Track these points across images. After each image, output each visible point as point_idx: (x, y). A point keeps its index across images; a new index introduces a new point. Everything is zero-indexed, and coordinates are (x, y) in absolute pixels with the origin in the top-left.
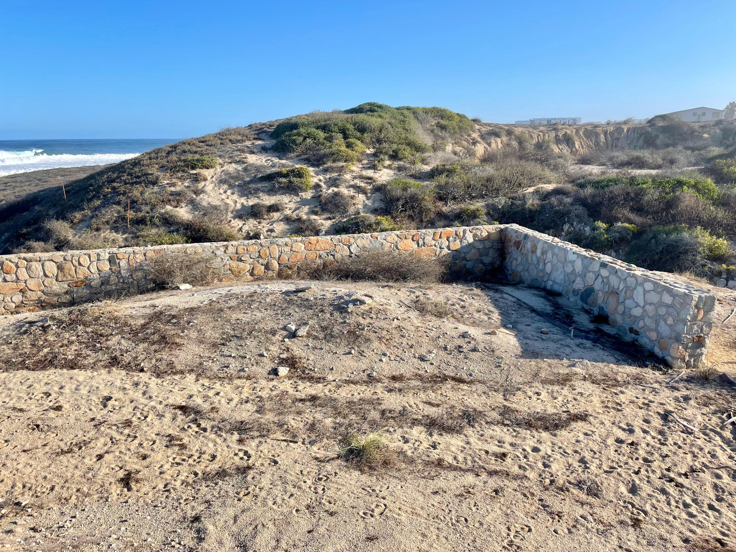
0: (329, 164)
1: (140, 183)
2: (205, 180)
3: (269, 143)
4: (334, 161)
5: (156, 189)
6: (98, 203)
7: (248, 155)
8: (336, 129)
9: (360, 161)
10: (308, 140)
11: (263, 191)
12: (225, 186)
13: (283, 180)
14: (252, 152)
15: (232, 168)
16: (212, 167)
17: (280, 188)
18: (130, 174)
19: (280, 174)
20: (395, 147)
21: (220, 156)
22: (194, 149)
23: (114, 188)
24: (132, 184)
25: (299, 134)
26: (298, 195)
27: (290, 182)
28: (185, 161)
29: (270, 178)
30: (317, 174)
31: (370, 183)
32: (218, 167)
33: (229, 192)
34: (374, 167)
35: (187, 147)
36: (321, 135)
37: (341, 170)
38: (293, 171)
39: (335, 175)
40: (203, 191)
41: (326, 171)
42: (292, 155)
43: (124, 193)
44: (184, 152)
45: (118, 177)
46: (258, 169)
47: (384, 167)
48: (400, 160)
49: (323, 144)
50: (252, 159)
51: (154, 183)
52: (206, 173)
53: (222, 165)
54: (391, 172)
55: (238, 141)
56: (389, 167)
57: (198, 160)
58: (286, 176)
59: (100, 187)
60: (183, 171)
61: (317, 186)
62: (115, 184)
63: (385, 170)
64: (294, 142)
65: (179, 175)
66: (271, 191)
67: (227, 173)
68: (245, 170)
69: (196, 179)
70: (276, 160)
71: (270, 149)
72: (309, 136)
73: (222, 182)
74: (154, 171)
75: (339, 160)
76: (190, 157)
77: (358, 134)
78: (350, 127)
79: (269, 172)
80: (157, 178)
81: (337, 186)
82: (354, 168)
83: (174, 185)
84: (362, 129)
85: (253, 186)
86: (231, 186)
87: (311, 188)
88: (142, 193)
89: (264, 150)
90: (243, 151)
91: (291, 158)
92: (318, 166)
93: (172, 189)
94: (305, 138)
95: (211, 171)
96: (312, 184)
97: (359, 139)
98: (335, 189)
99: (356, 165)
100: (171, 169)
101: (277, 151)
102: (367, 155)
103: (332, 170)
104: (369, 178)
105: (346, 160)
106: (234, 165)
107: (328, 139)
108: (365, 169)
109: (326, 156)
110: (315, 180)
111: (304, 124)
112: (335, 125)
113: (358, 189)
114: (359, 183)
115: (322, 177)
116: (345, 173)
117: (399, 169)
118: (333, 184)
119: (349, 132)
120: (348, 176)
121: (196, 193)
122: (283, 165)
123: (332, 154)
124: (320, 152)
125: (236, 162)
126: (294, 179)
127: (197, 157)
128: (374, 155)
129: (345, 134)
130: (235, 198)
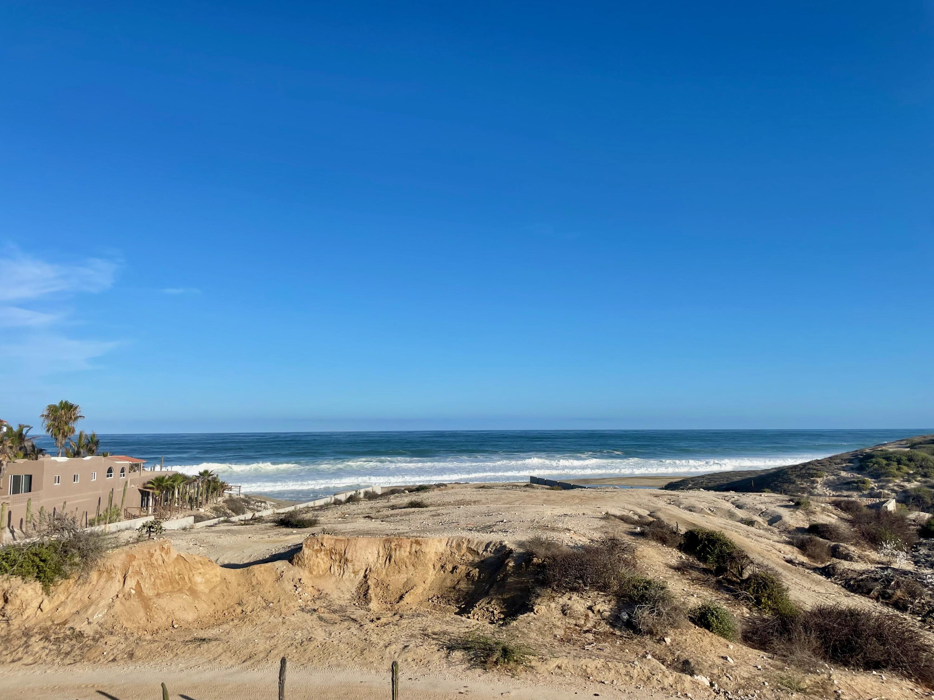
0: (882, 478)
1: (787, 483)
2: (817, 483)
3: (857, 465)
4: (886, 477)
5: (794, 485)
7: (842, 472)
8: (895, 459)
9: (903, 477)
10: (875, 465)
11: (845, 489)
12: (827, 486)
13: (855, 485)
14: (844, 470)
15: (831, 478)
16: (821, 477)
17: (852, 488)
19: (854, 482)
20: (926, 470)
21: (827, 472)
22: (814, 467)
24: (784, 483)
25: (871, 462)
26: (861, 492)
27: (858, 486)
28: (809, 473)
29: (848, 483)
30: (875, 482)
31: (901, 488)
32: (825, 477)
33: (828, 489)
34: (909, 481)
35: (811, 466)
36: (884, 462)
37: (889, 481)
38: (860, 481)
39: (884, 484)
40: (816, 488)
41: (880, 481)
42: (864, 472)
44: (809, 469)
46: (844, 478)
47: (916, 481)
48: (929, 477)
49: (884, 467)
50: (843, 474)
51: (794, 483)
52: (819, 480)
53: (827, 476)
54: (918, 484)
55: (839, 464)
56: (919, 481)
57: (815, 474)
58: (857, 483)
60: (808, 478)
61: (873, 489)
63: (916, 483)
64: (868, 466)
65: (805, 480)
66: (849, 489)
67: (828, 480)
68: (838, 479)
69: (813, 482)
70: (855, 475)
71: (855, 469)
72: (877, 463)
73: (825, 484)
74: (794, 477)
75: (889, 476)
76: (811, 472)
77: (907, 462)
78: (904, 458)
79: (849, 480)
80: (795, 481)
81: (883, 489)
82: (897, 481)
83: (802, 484)
84: (910, 460)
85: (840, 487)
86: (829, 486)
87: (869, 489)
88: (788, 487)
89: (852, 469)
90: (840, 470)
91: (863, 474)
92: (877, 479)
94: (874, 464)
95: (821, 479)
96: (870, 487)
97: (905, 465)
98: (881, 490)
99: (899, 479)
100: (802, 477)
101: (860, 469)
102: (908, 474)
103: (883, 481)
104: (903, 486)
105: (894, 477)
106: (833, 477)
107: (888, 465)
108: (904, 481)
109: (883, 474)
110: (873, 486)
111: (878, 456)
112: (895, 457)
113: (893, 491)
114: (896, 488)
115: (876, 484)
116: (891, 483)
117: (925, 482)
118: (882, 487)
119: (902, 462)
120: (890, 485)
121: (813, 488)
122: (858, 478)
123: (886, 473)
124: (880, 472)
125: (834, 475)
126: (861, 485)
127: (815, 472)
128: (912, 474)
129: (899, 462)
130: (830, 491)
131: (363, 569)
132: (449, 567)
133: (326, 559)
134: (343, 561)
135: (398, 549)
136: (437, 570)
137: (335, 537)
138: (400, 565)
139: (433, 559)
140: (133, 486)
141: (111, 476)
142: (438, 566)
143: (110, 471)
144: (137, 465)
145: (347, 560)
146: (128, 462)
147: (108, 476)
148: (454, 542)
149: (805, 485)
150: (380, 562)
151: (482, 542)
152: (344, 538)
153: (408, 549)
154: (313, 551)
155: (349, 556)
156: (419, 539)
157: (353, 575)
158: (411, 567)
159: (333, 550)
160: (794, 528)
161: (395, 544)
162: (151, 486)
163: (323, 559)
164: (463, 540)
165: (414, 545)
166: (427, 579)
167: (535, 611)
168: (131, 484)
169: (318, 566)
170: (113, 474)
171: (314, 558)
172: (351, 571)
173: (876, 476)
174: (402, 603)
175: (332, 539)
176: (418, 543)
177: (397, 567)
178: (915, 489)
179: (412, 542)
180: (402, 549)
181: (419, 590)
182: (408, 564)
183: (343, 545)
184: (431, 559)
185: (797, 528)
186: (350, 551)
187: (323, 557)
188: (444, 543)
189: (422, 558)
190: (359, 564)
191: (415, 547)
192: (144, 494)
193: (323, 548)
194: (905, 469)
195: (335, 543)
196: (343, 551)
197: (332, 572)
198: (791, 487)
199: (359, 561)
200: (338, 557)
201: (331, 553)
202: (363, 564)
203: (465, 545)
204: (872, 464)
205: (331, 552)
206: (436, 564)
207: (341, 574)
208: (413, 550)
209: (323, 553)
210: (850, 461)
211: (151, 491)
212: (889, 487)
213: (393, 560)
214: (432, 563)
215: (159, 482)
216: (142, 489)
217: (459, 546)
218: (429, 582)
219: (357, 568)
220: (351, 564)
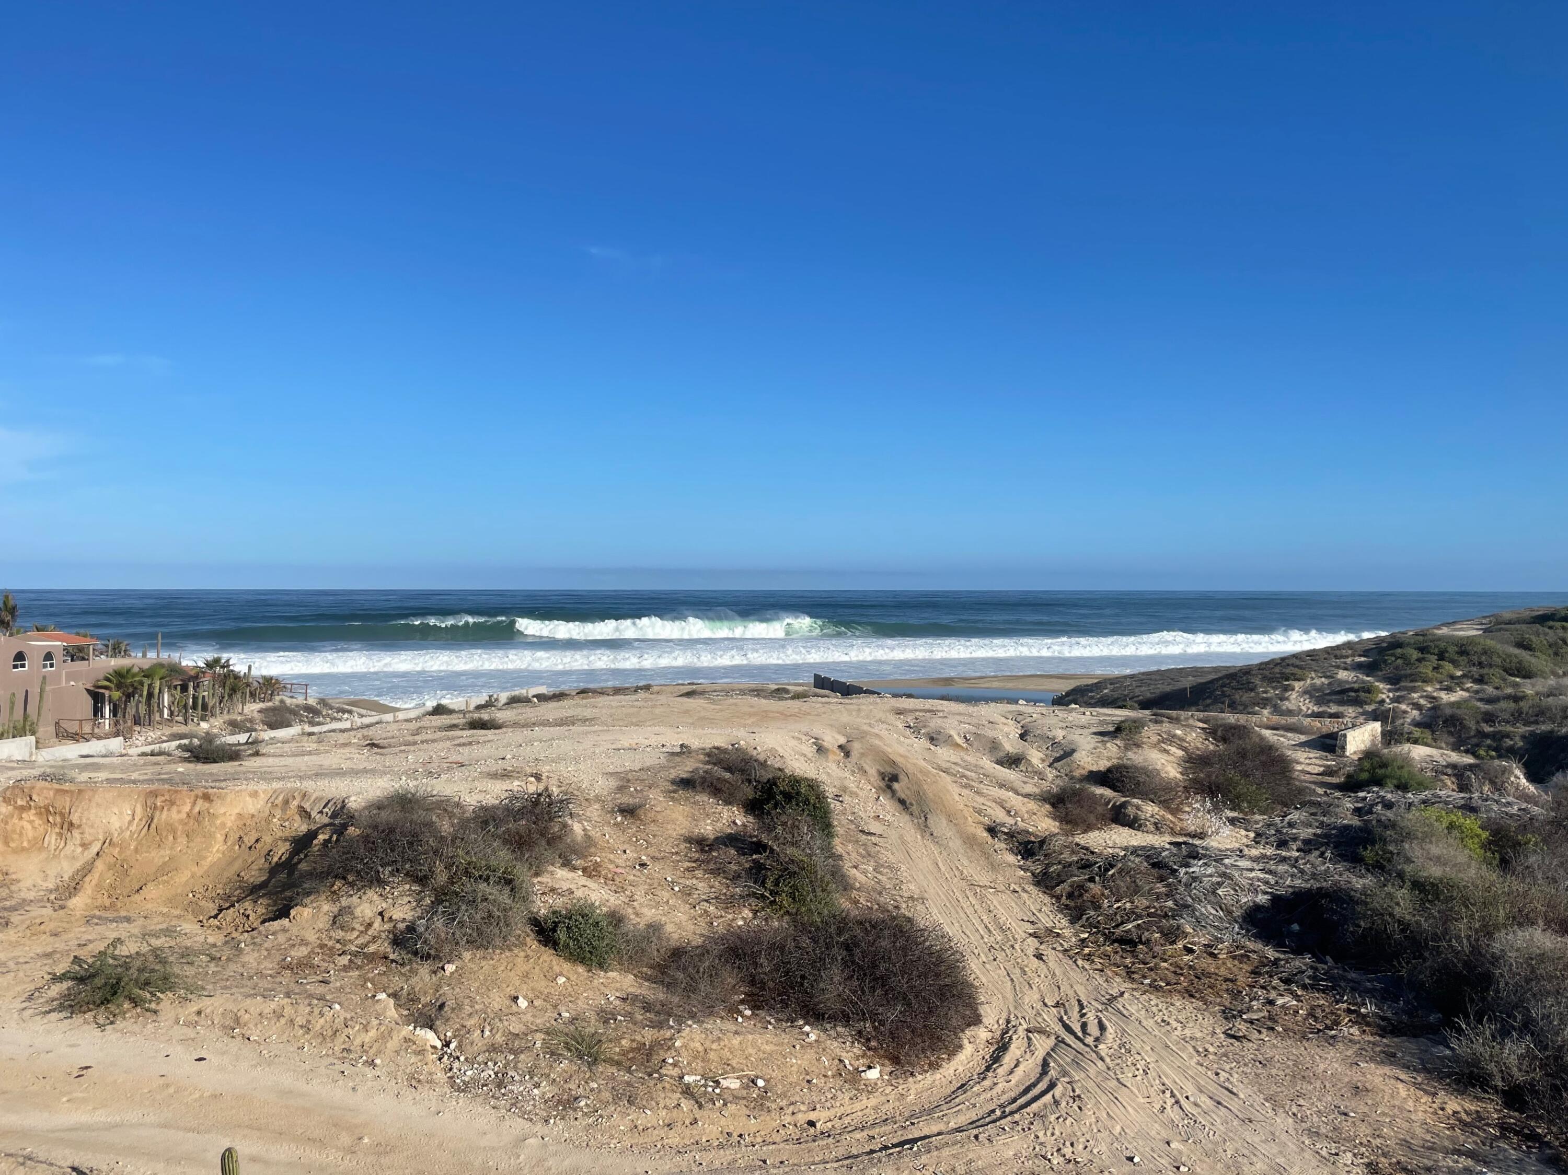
0: (1403, 684)
2: (1293, 690)
3: (1371, 659)
4: (1412, 681)
5: (1253, 694)
6: (1209, 701)
7: (1341, 671)
8: (1436, 650)
9: (1440, 682)
10: (1399, 661)
11: (1334, 702)
12: (1307, 696)
13: (1353, 694)
14: (1346, 669)
15: (1319, 682)
16: (1303, 680)
17: (1349, 701)
18: (1238, 682)
19: (1352, 690)
20: (1484, 671)
21: (1315, 671)
22: (1299, 663)
23: (1223, 692)
24: (1236, 689)
25: (1392, 655)
26: (1362, 707)
27: (1358, 696)
28: (1283, 673)
29: (1343, 692)
30: (1389, 691)
31: (1431, 702)
32: (1309, 680)
33: (1307, 701)
34: (1449, 689)
35: (1294, 661)
36: (1415, 655)
37: (1414, 689)
38: (1363, 688)
39: (1403, 693)
40: (1287, 699)
41: (1398, 690)
42: (1380, 673)
43: (1229, 696)
44: (1290, 665)
45: (1229, 684)
46: (1341, 682)
47: (1462, 689)
48: (1485, 684)
49: (1412, 665)
50: (1343, 675)
51: (1253, 690)
52: (1297, 685)
53: (1312, 679)
54: (1465, 694)
55: (1343, 658)
56: (1467, 690)
57: (1292, 674)
58: (1356, 691)
59: (1215, 690)
60: (1278, 682)
61: (1383, 701)
62: (1225, 689)
63: (1461, 693)
64: (1385, 661)
65: (1274, 684)
66: (1341, 703)
67: (1313, 685)
68: (1330, 684)
69: (1286, 689)
70: (1361, 676)
71: (1365, 666)
72: (1402, 657)
73: (1306, 692)
74: (1257, 681)
75: (1416, 681)
76: (1290, 670)
77: (1456, 657)
78: (1452, 649)
79: (1348, 686)
80: (1257, 687)
81: (1399, 703)
82: (1429, 689)
83: (1266, 692)
84: (1463, 652)
85: (1328, 698)
86: (1311, 697)
87: (1375, 703)
88: (1241, 697)
89: (1359, 667)
90: (1340, 667)
91: (1377, 676)
92: (1395, 685)
93: (1265, 695)
94: (1397, 659)
95: (1302, 683)
96: (1378, 699)
97: (1453, 662)
98: (1396, 705)
99: (1432, 685)
100: (1270, 680)
101: (1369, 668)
102: (1452, 677)
103: (1406, 688)
104: (1434, 698)
105: (1424, 681)
106: (1323, 679)
107: (1419, 660)
108: (1441, 689)
109: (1406, 676)
110: (1384, 696)
111: (1408, 644)
112: (1437, 646)
113: (1417, 706)
114: (1422, 702)
115: (1391, 695)
116: (1415, 692)
117: (1477, 692)
118: (1397, 700)
119: (1447, 655)
120: (1415, 695)
121: (1282, 699)
122: (1363, 682)
123: (1411, 675)
124: (1403, 672)
125: (1326, 677)
126: (1362, 694)
127: (1296, 670)
128: (1459, 677)
129: (1441, 656)
130: (1310, 705)
131: (98, 840)
132: (249, 840)
133: (38, 822)
134: (65, 826)
135: (166, 808)
136: (229, 844)
137: (57, 786)
138: (164, 834)
139: (229, 824)
140: (72, 683)
141: (23, 666)
142: (233, 837)
143: (20, 657)
144: (80, 649)
145: (71, 824)
146: (60, 643)
147: (15, 667)
148: (281, 798)
149: (1271, 693)
150: (133, 828)
151: (322, 798)
152: (73, 789)
153: (187, 808)
154: (16, 808)
155: (75, 818)
156: (210, 791)
157: (80, 849)
158: (183, 840)
159: (51, 809)
160: (1085, 772)
161: (163, 798)
162: (107, 683)
163: (31, 822)
164: (296, 794)
165: (200, 802)
166: (206, 858)
167: (291, 917)
168: (68, 681)
169: (21, 834)
170: (26, 663)
171: (15, 820)
172: (78, 842)
173: (1394, 681)
174: (137, 898)
175: (51, 789)
176: (207, 797)
177: (158, 838)
178: (1452, 705)
179: (197, 797)
180: (174, 809)
181: (182, 878)
182: (179, 833)
183: (68, 799)
184: (223, 825)
185: (1091, 772)
186: (79, 810)
187: (32, 818)
188: (263, 797)
189: (207, 823)
190: (92, 831)
191: (201, 805)
192: (97, 697)
193: (32, 804)
194: (1448, 667)
195: (55, 795)
196: (67, 811)
197: (46, 845)
198: (1246, 697)
199: (92, 827)
200: (58, 819)
201: (46, 812)
202: (100, 831)
203: (295, 803)
204: (1393, 659)
205: (48, 811)
206: (232, 834)
207: (61, 847)
208: (197, 809)
209: (33, 811)
210: (1365, 653)
211: (107, 693)
212: (1410, 699)
213: (153, 826)
214: (223, 832)
215: (120, 678)
216: (92, 689)
217: (286, 802)
218: (206, 864)
219: (88, 838)
220: (78, 831)
